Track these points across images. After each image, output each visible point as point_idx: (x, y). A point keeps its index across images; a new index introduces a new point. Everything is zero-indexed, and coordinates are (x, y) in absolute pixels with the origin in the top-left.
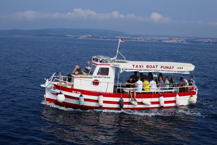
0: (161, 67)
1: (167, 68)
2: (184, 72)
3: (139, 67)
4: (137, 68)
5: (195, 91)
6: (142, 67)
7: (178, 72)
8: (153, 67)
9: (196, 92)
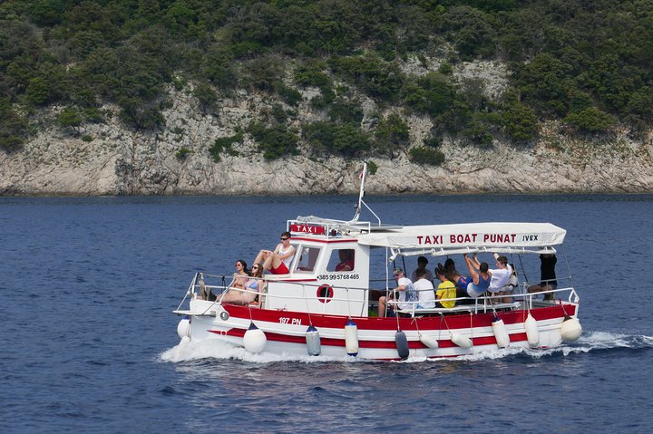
0: (485, 239)
1: (500, 238)
2: (542, 248)
3: (432, 240)
4: (428, 245)
5: (573, 304)
6: (439, 240)
7: (526, 248)
8: (466, 240)
9: (574, 307)
